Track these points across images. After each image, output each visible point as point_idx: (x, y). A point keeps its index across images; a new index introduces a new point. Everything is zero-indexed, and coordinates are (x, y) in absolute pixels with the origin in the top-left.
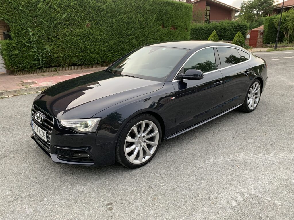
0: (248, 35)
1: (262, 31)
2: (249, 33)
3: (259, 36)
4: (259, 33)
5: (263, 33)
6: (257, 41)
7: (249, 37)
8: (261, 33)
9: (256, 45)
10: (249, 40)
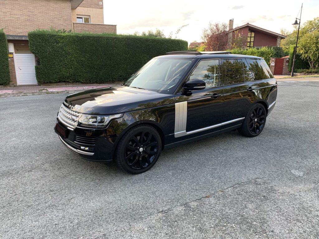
0: (273, 62)
1: (287, 59)
2: (273, 61)
3: (285, 64)
4: (285, 61)
5: (288, 61)
6: (283, 68)
7: (274, 65)
8: (287, 61)
9: (282, 73)
10: (274, 67)
